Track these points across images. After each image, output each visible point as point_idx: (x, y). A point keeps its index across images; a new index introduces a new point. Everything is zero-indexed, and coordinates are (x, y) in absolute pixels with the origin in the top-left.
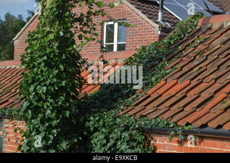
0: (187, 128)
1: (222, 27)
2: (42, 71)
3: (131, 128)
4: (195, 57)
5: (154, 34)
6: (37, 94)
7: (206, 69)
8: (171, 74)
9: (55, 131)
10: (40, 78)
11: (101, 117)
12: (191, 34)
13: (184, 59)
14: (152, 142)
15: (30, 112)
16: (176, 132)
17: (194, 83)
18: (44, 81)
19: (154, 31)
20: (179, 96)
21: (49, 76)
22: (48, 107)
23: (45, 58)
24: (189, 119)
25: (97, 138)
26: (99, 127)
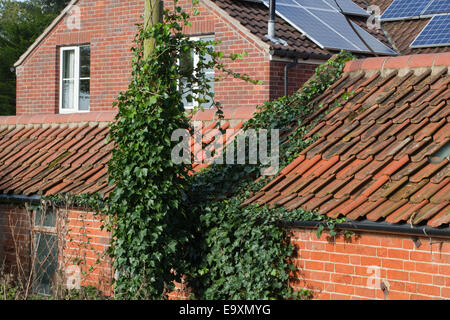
0: (340, 221)
1: (378, 76)
2: (141, 147)
3: (266, 222)
4: (343, 121)
5: (262, 60)
6: (134, 178)
7: (360, 140)
8: (311, 146)
9: (160, 228)
10: (138, 157)
11: (222, 207)
12: (334, 85)
13: (328, 123)
14: (292, 240)
15: (125, 202)
16: (325, 226)
17: (345, 159)
18: (144, 160)
19: (262, 55)
20: (326, 177)
21: (150, 154)
22: (150, 195)
23: (146, 130)
24: (343, 210)
25: (217, 237)
26: (219, 220)
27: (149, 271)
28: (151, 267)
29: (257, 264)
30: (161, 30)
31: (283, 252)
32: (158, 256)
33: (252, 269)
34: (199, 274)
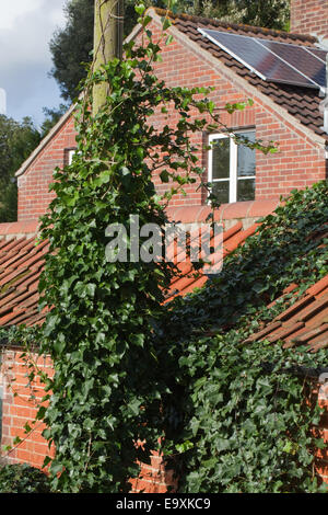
2: (86, 251)
3: (276, 369)
5: (316, 158)
6: (76, 299)
9: (115, 377)
10: (81, 266)
11: (212, 346)
15: (62, 337)
18: (90, 271)
19: (315, 152)
22: (99, 326)
23: (93, 224)
25: (205, 391)
26: (207, 366)
27: (96, 445)
28: (99, 439)
29: (265, 438)
30: (119, 70)
31: (306, 419)
32: (111, 421)
33: (258, 444)
34: (176, 452)
